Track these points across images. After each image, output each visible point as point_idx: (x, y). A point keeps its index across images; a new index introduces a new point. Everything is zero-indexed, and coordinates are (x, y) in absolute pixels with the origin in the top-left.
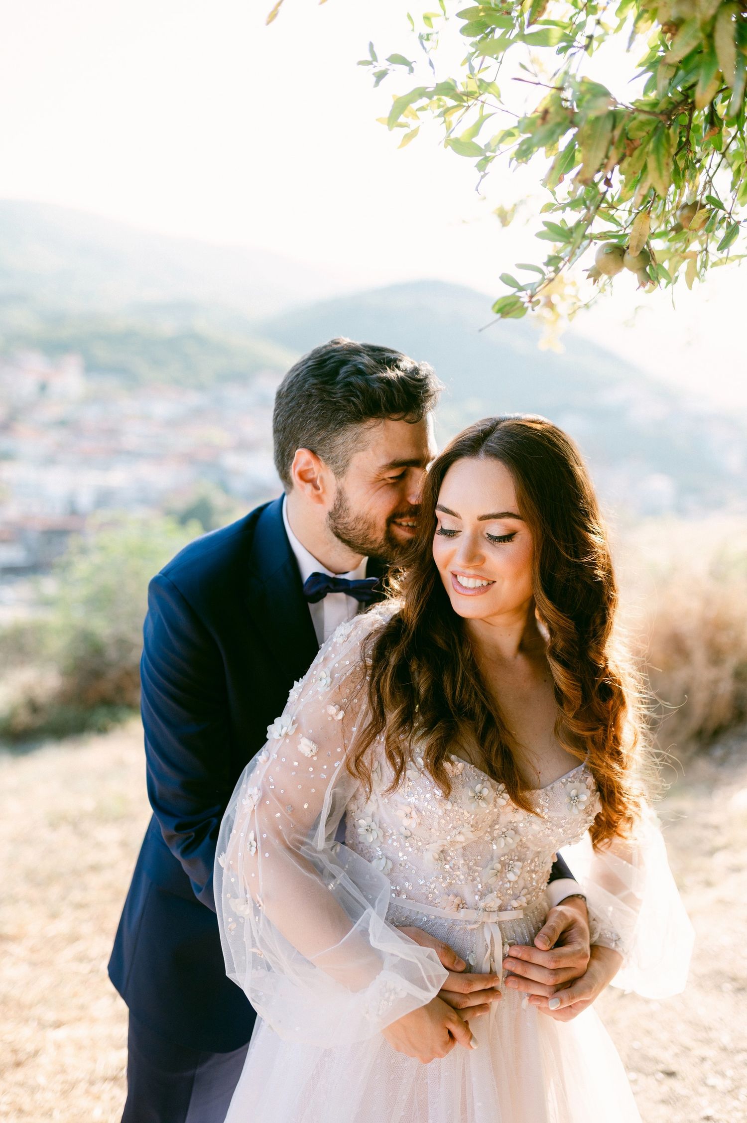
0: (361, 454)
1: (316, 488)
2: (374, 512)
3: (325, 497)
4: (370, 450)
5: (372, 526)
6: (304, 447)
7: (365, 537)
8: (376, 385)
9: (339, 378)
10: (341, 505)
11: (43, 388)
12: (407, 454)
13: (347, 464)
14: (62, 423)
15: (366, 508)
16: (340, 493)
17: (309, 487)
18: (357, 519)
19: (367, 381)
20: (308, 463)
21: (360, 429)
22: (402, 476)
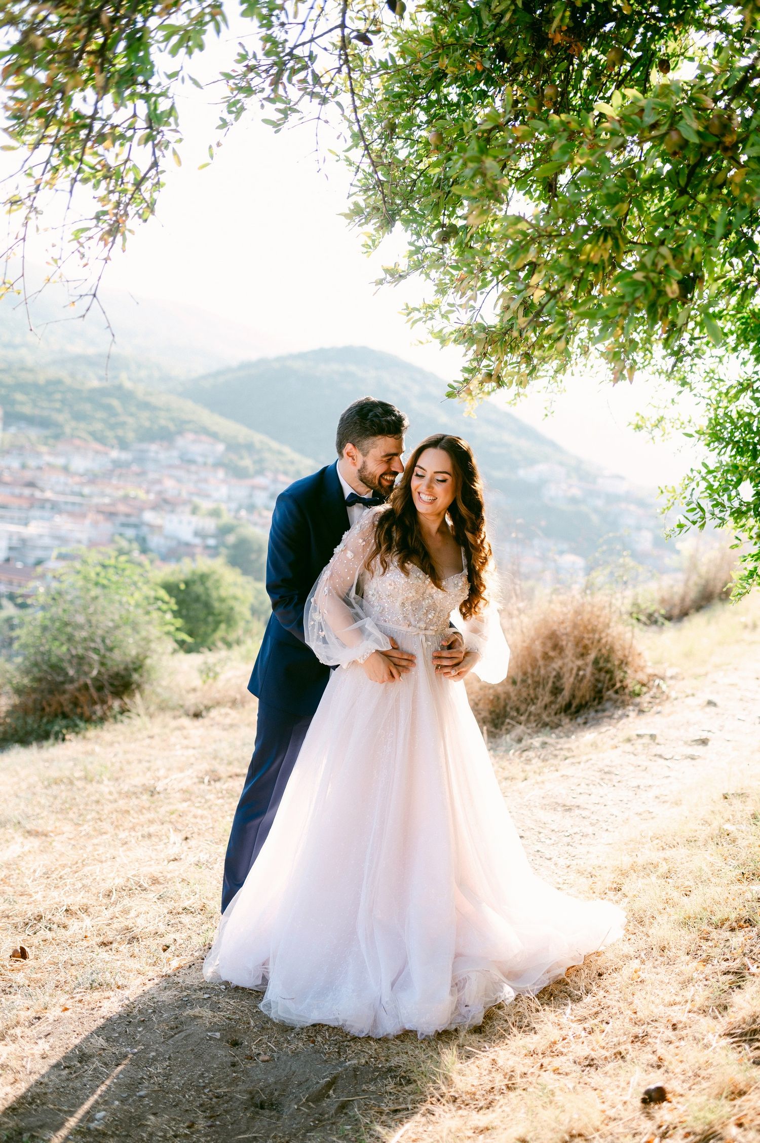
0: (374, 449)
1: (354, 459)
2: (377, 472)
3: (357, 464)
4: (378, 448)
5: (374, 477)
6: (350, 443)
7: (372, 481)
10: (364, 468)
13: (368, 452)
15: (374, 471)
17: (350, 459)
18: (369, 474)
20: (351, 449)
21: (375, 439)
22: (390, 459)
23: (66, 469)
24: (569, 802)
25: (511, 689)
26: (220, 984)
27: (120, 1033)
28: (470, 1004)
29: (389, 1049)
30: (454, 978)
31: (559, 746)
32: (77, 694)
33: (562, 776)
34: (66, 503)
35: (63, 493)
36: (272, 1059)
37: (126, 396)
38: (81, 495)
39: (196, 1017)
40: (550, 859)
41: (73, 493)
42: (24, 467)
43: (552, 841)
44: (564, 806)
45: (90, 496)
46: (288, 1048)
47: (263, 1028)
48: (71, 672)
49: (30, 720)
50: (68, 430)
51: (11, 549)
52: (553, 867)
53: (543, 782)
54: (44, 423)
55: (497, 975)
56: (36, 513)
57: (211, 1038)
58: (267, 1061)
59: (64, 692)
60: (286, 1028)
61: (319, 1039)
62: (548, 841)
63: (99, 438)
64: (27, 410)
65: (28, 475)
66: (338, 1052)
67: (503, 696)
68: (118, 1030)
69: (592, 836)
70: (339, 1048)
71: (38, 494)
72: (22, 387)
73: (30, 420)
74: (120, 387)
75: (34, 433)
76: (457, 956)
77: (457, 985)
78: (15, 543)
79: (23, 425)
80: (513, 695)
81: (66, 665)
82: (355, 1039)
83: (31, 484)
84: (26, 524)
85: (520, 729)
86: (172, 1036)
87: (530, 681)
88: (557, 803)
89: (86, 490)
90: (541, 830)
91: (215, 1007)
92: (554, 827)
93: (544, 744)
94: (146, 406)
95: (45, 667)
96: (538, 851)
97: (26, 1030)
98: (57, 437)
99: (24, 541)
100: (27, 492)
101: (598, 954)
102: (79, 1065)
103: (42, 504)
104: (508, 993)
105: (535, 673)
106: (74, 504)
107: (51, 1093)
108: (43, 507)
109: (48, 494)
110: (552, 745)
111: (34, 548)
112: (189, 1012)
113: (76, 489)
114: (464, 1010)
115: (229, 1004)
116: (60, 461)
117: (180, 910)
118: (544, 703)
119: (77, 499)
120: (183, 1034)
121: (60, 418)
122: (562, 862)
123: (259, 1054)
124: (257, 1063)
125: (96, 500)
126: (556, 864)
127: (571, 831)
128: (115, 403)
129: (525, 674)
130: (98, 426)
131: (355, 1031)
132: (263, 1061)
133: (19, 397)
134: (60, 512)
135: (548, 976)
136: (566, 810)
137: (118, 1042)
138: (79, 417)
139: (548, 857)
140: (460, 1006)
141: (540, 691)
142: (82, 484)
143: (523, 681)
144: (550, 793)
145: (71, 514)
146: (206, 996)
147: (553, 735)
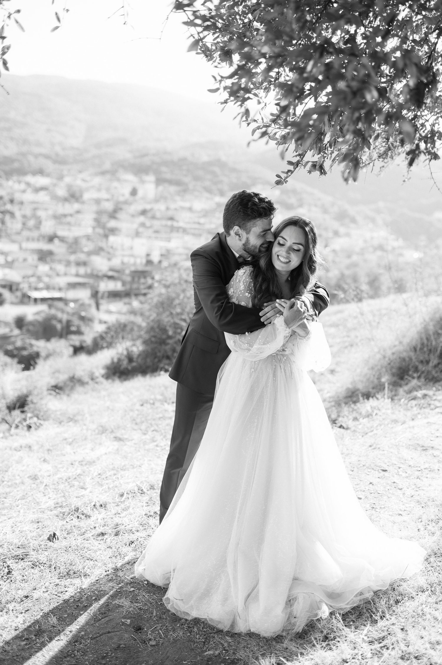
0: (255, 228)
1: (240, 237)
2: (257, 244)
3: (242, 239)
4: (257, 227)
5: (256, 247)
6: (237, 225)
7: (254, 251)
8: (261, 210)
9: (249, 206)
10: (247, 242)
11: (134, 192)
12: (268, 228)
13: (250, 231)
14: (144, 212)
15: (255, 243)
16: (247, 239)
17: (237, 237)
18: (252, 246)
19: (258, 207)
20: (238, 230)
21: (255, 221)
22: (265, 234)
23: (190, 209)
24: (427, 444)
25: (412, 354)
26: (145, 581)
27: (68, 614)
28: (297, 616)
29: (239, 643)
30: (289, 597)
31: (434, 398)
32: (175, 345)
33: (428, 423)
34: (191, 229)
35: (189, 223)
36: (157, 645)
37: (222, 165)
38: (199, 223)
39: (119, 606)
40: (401, 489)
41: (195, 223)
42: (168, 209)
43: (407, 475)
44: (423, 446)
45: (203, 224)
46: (172, 635)
47: (160, 618)
48: (170, 333)
49: (148, 360)
50: (191, 186)
51: (162, 255)
52: (401, 496)
53: (413, 427)
54: (178, 183)
55: (319, 596)
56: (174, 234)
57: (123, 624)
58: (154, 646)
59: (168, 344)
60: (175, 619)
61: (195, 629)
62: (404, 475)
63: (208, 190)
64: (168, 176)
65: (170, 213)
66: (204, 642)
67: (407, 359)
68: (68, 612)
69: (437, 471)
70: (206, 638)
71: (175, 224)
72: (166, 163)
73: (170, 182)
74: (219, 161)
75: (173, 189)
76: (295, 579)
77: (290, 602)
78: (164, 252)
79: (166, 185)
80: (414, 358)
81: (168, 328)
82: (220, 631)
83: (171, 219)
84: (169, 241)
85: (414, 382)
86: (100, 620)
87: (425, 349)
88: (418, 444)
89: (202, 221)
90: (401, 466)
91: (134, 599)
92: (411, 463)
93: (425, 396)
94: (234, 170)
95: (157, 330)
96: (394, 482)
97: (17, 605)
98: (185, 191)
99: (168, 251)
100: (169, 223)
101: (403, 580)
102: (34, 638)
103: (178, 229)
104: (324, 612)
105: (429, 344)
106: (195, 229)
107: (8, 660)
108: (178, 231)
109: (181, 224)
110: (429, 396)
111: (174, 254)
112: (117, 602)
113: (196, 220)
114: (293, 620)
115: (144, 596)
116: (187, 205)
117: (152, 514)
118: (434, 364)
119: (197, 226)
120: (107, 619)
121: (186, 180)
122: (409, 492)
123: (150, 640)
124: (147, 647)
125: (207, 226)
126: (404, 494)
127: (422, 467)
128: (217, 169)
129: (423, 344)
130: (207, 183)
131: (220, 627)
132: (152, 646)
133: (164, 169)
134: (188, 234)
135: (359, 598)
136: (424, 450)
137: (65, 621)
138: (197, 178)
139: (400, 487)
140: (290, 617)
141: (432, 356)
142: (199, 217)
143: (421, 349)
144: (416, 436)
145: (194, 235)
146: (132, 589)
147: (434, 389)
